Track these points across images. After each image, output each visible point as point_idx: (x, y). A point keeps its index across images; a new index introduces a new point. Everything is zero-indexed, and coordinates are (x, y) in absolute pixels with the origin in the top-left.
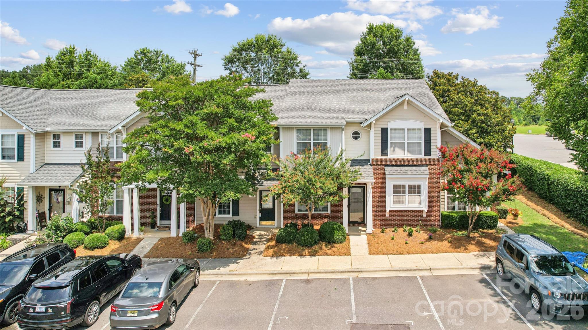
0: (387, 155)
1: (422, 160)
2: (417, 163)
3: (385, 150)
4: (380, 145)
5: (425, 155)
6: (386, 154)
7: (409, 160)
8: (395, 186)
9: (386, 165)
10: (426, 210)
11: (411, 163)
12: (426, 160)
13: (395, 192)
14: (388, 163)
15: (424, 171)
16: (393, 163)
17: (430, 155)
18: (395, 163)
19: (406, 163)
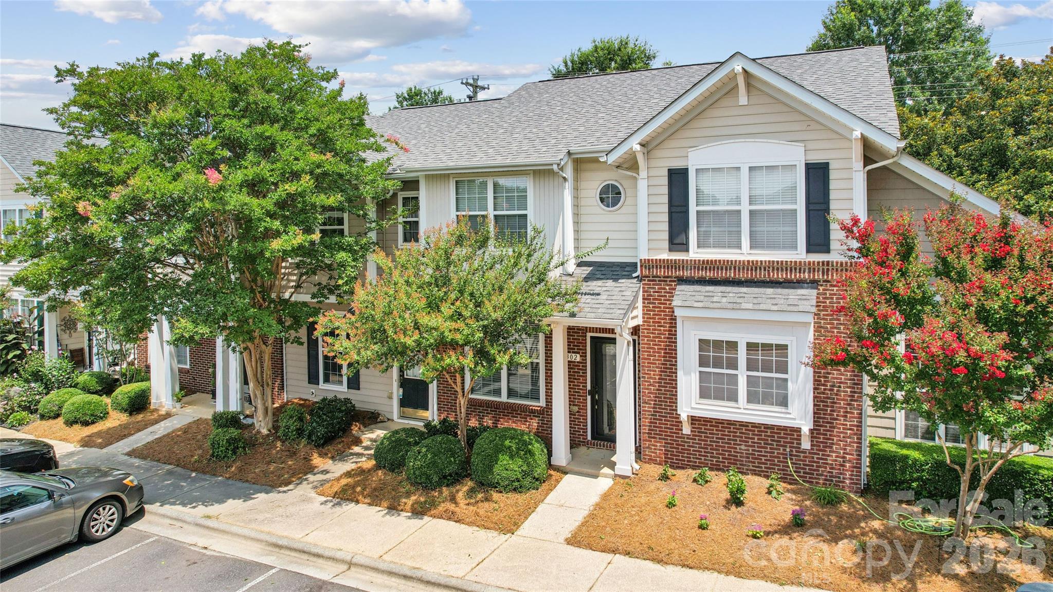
0: (687, 250)
1: (796, 267)
2: (781, 276)
3: (678, 234)
4: (666, 218)
5: (809, 251)
6: (685, 247)
7: (754, 266)
8: (703, 343)
9: (681, 281)
10: (806, 427)
11: (762, 275)
12: (811, 267)
13: (703, 362)
14: (687, 274)
15: (800, 303)
16: (702, 274)
17: (828, 251)
18: (709, 275)
19: (742, 276)
